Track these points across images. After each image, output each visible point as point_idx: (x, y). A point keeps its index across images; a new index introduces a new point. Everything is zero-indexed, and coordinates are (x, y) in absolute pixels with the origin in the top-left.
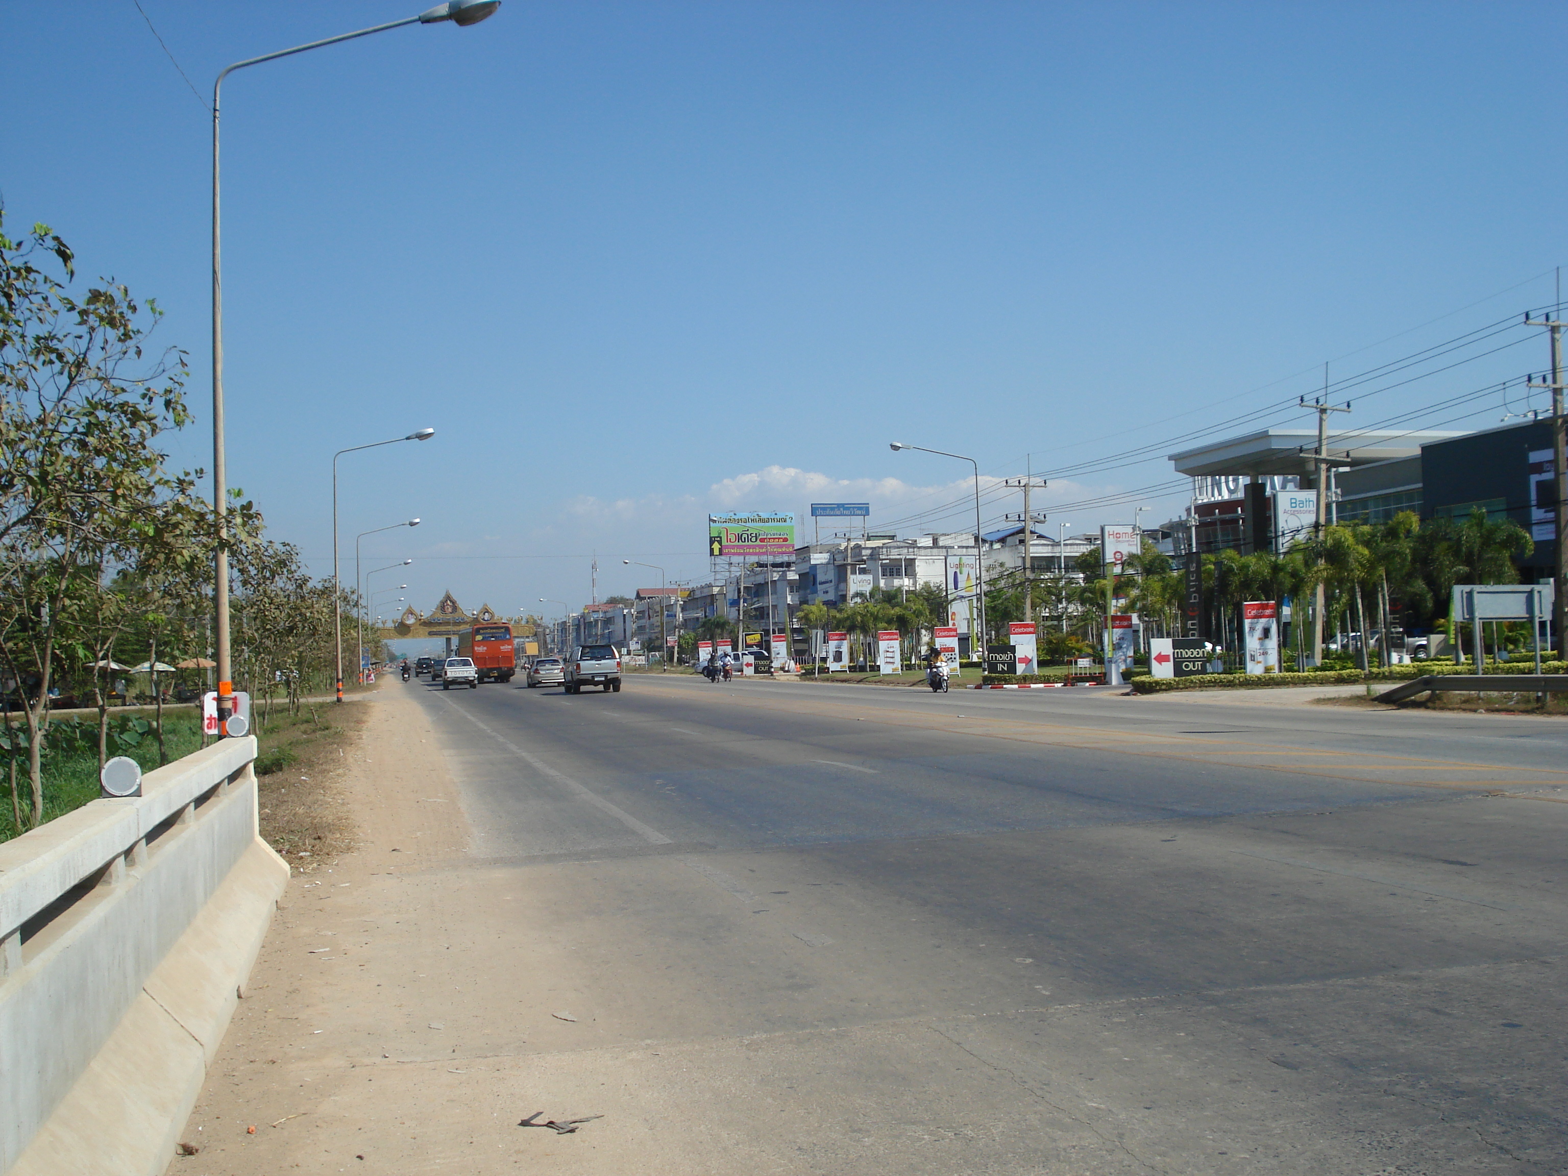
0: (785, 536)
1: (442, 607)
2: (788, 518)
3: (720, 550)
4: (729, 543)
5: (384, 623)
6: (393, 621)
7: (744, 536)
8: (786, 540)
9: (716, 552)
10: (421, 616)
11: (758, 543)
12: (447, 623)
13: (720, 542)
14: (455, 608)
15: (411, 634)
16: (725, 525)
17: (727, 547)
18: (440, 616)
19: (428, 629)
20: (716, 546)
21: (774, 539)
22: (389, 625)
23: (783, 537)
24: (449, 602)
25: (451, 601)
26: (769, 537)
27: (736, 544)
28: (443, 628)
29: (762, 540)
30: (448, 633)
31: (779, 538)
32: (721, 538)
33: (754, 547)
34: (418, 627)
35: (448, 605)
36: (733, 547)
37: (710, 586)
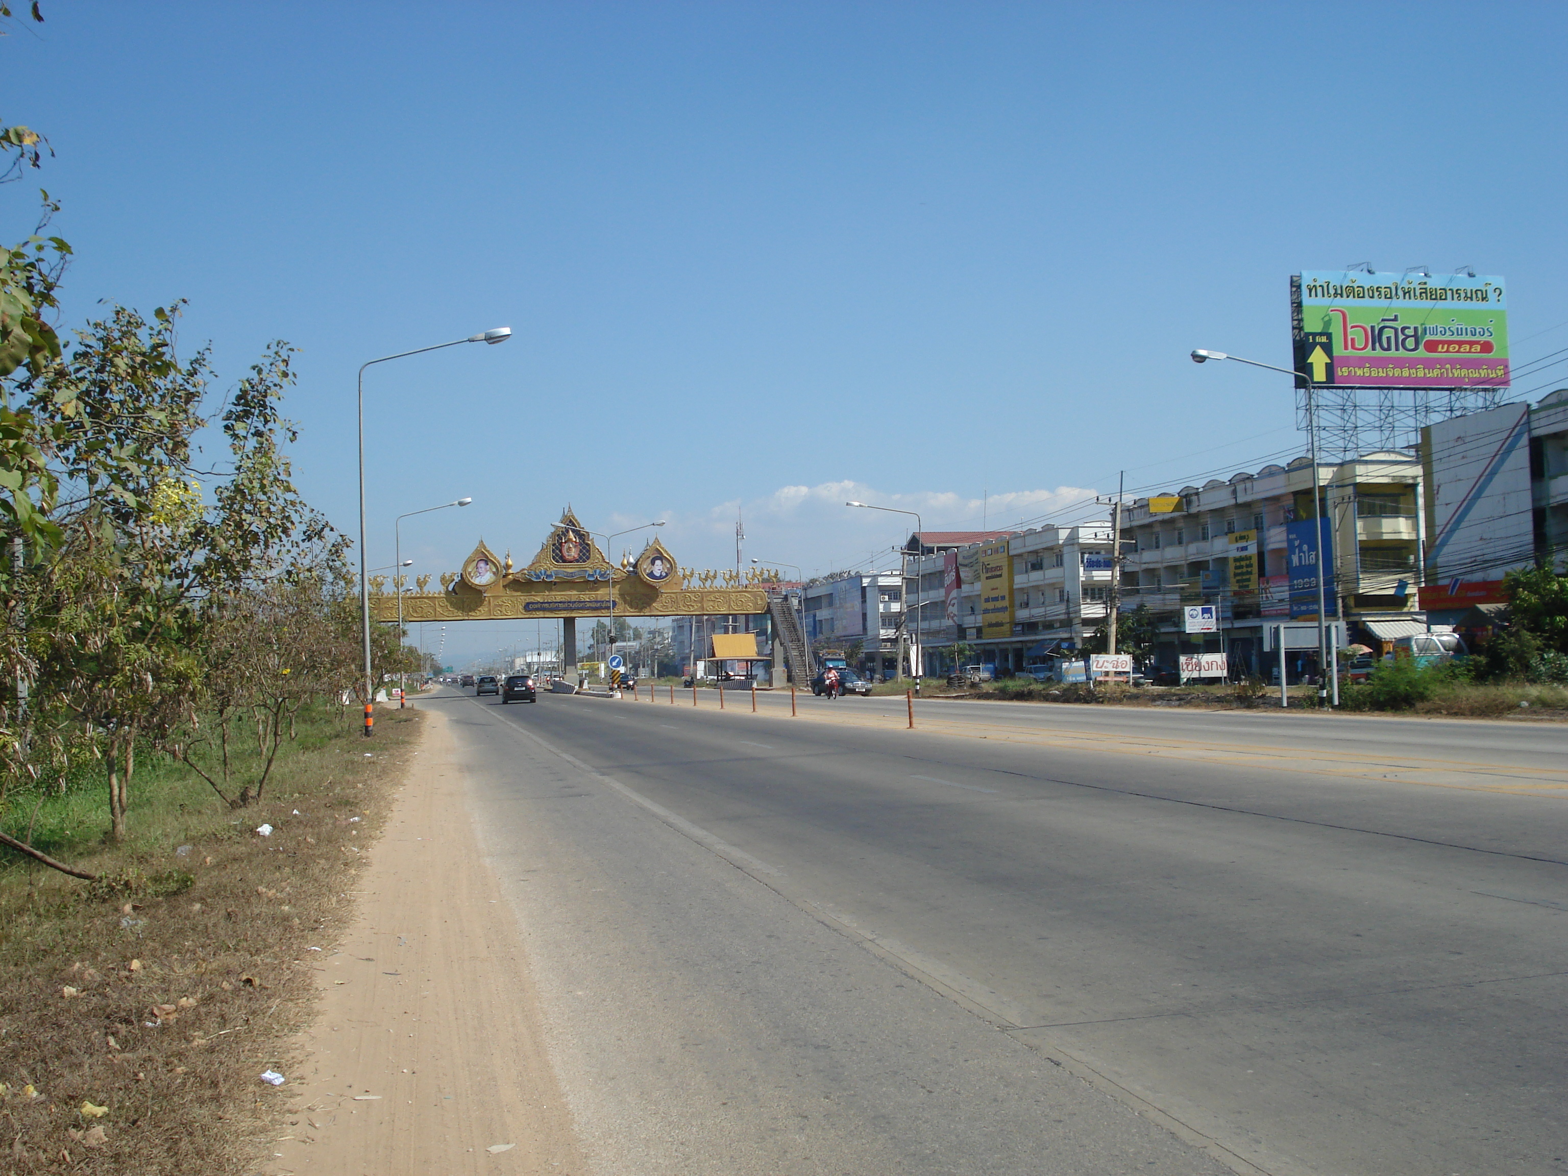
0: (1485, 338)
1: (556, 547)
2: (1490, 289)
3: (1330, 368)
4: (1350, 352)
5: (421, 584)
6: (443, 580)
7: (1388, 333)
8: (1487, 347)
9: (1319, 375)
10: (508, 567)
11: (1421, 352)
12: (568, 583)
13: (1327, 348)
14: (586, 549)
15: (483, 609)
16: (1340, 302)
17: (1346, 361)
18: (551, 567)
19: (523, 598)
20: (1318, 359)
21: (1460, 343)
22: (435, 588)
23: (1483, 339)
24: (571, 535)
25: (577, 533)
26: (1447, 337)
27: (1368, 352)
28: (558, 596)
29: (1432, 346)
30: (569, 606)
31: (1471, 343)
32: (1329, 336)
33: (1412, 363)
34: (500, 591)
35: (569, 540)
36: (1361, 362)
37: (1307, 465)
